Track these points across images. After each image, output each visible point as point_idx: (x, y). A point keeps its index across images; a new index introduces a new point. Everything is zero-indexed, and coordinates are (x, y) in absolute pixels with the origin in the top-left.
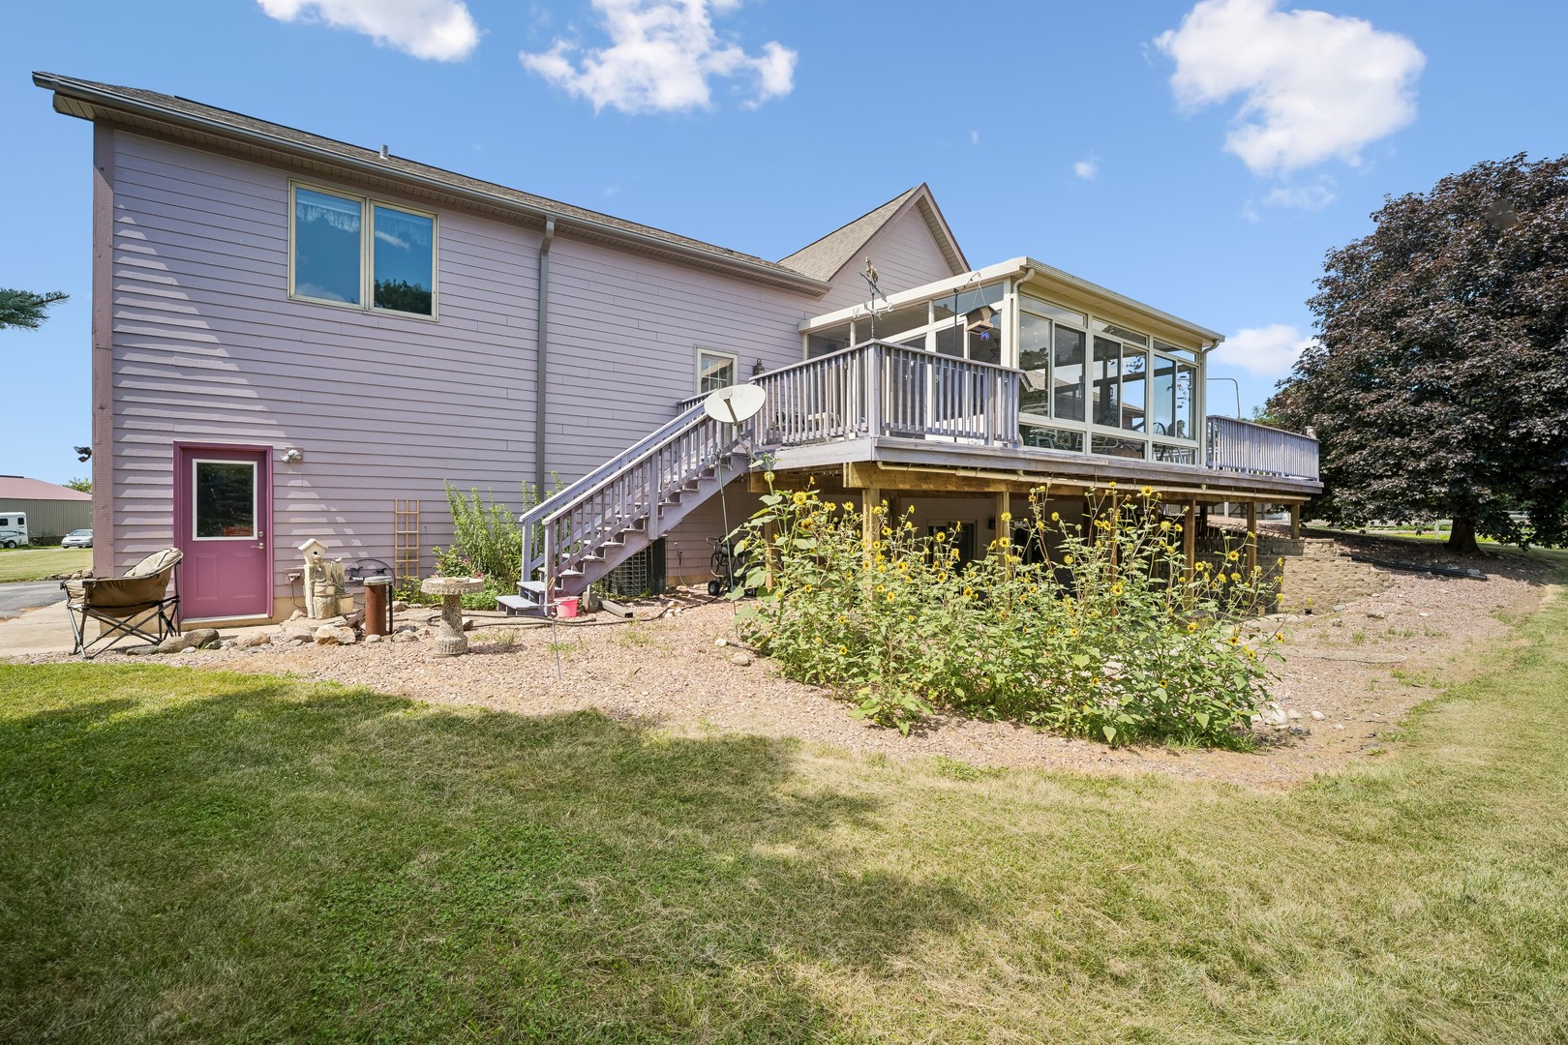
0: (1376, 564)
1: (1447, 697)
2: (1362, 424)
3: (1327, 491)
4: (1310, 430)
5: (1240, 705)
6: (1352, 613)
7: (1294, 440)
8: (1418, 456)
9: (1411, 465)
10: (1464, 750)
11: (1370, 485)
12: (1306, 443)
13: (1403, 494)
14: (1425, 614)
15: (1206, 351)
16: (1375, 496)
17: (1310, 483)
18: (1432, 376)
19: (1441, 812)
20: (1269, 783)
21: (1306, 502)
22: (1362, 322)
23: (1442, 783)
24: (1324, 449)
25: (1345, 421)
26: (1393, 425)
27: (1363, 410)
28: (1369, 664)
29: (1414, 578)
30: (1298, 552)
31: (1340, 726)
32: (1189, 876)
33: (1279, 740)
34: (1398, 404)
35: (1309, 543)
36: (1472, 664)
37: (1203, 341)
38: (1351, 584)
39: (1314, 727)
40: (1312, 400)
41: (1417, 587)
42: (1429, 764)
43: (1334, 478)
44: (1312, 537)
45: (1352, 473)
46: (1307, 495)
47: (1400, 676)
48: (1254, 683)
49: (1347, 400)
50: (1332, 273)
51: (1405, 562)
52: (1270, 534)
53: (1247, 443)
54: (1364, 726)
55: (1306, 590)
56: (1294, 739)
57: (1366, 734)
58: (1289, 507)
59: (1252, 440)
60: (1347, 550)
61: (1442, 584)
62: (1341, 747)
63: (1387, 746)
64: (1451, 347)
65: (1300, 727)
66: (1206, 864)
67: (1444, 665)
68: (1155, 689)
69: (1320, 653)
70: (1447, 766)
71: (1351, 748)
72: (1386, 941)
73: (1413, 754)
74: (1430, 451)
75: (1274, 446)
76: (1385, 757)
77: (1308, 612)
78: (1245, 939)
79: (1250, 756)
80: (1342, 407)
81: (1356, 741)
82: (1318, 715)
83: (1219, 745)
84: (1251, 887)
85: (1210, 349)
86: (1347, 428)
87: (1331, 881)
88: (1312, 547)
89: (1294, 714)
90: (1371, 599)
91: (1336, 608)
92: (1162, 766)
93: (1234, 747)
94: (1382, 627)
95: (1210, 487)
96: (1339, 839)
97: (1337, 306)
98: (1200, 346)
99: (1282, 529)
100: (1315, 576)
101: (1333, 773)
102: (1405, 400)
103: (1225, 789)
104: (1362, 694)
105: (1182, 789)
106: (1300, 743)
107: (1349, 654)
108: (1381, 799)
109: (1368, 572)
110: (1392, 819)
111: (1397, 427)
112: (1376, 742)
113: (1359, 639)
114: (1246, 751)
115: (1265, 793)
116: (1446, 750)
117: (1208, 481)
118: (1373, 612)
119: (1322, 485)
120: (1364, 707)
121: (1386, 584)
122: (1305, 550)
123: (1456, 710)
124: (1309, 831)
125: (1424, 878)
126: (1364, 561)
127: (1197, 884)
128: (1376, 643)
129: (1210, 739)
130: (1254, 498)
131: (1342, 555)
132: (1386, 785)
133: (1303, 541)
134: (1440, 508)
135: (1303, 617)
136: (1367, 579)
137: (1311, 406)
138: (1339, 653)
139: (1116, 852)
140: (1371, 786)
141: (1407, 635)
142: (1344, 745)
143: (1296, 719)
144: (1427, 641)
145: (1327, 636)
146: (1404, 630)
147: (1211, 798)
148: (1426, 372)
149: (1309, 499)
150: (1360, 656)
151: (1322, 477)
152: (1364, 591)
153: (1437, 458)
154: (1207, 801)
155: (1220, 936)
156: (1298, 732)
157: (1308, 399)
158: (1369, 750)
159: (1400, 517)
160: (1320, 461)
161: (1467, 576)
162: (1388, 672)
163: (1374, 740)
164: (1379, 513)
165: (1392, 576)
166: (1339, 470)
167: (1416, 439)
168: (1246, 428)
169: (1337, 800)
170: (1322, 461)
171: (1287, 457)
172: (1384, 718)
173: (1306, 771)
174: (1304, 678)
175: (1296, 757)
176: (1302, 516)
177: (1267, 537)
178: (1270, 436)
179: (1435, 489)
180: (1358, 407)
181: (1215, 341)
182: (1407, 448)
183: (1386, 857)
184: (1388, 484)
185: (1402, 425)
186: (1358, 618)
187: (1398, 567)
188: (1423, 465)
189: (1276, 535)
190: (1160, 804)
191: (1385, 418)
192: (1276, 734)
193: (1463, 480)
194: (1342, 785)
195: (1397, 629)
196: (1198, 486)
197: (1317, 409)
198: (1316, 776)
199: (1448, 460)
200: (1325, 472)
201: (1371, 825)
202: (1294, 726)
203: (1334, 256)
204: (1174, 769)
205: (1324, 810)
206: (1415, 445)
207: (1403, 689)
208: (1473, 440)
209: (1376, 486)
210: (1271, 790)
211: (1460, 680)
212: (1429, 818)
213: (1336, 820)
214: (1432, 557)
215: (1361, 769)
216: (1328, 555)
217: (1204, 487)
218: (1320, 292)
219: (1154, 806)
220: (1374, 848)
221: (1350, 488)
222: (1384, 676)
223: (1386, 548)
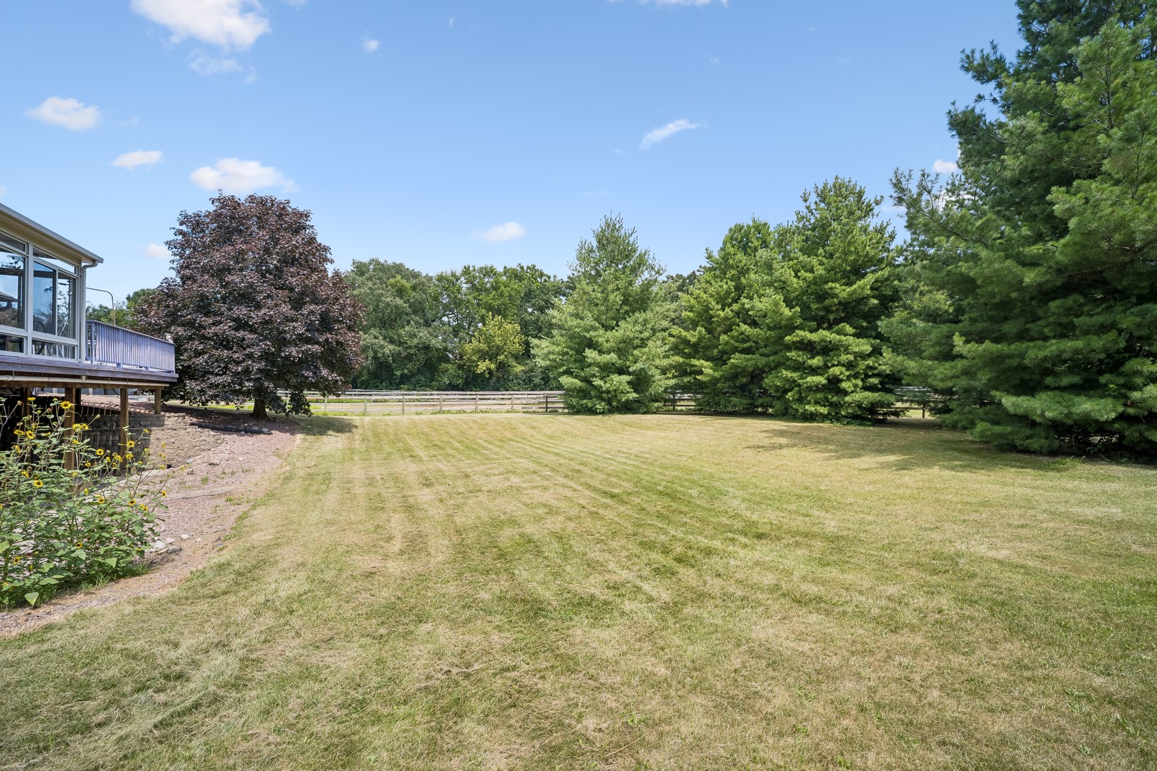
0: (213, 429)
1: (254, 507)
2: (204, 338)
3: (180, 380)
4: (168, 336)
5: (136, 545)
6: (198, 462)
7: (158, 343)
8: (238, 363)
9: (234, 368)
10: (262, 533)
11: (209, 379)
12: (166, 345)
13: (229, 385)
14: (241, 459)
15: (86, 267)
16: (212, 386)
17: (168, 375)
18: (244, 315)
19: (255, 567)
20: (164, 587)
21: (165, 387)
22: (204, 270)
23: (254, 553)
24: (178, 351)
25: (193, 334)
26: (223, 341)
27: (205, 329)
28: (212, 496)
29: (235, 436)
30: (160, 424)
31: (199, 539)
32: (128, 656)
33: (162, 560)
34: (225, 328)
35: (169, 417)
36: (265, 485)
37: (82, 259)
38: (198, 444)
39: (183, 545)
40: (170, 316)
41: (237, 442)
42: (248, 545)
43: (186, 372)
44: (170, 412)
45: (198, 370)
46: (166, 382)
47: (230, 500)
48: (147, 526)
49: (195, 320)
50: (184, 228)
51: (230, 426)
52: (138, 410)
53: (121, 344)
54: (213, 535)
55: (167, 451)
56: (173, 556)
57: (215, 540)
58: (152, 391)
59: (125, 342)
60: (194, 420)
61: (250, 438)
62: (201, 552)
63: (227, 543)
64: (254, 300)
65: (175, 547)
66: (136, 645)
67: (252, 488)
68: (74, 551)
69: (181, 496)
70: (256, 544)
71: (207, 551)
72: (236, 634)
73: (240, 543)
74: (244, 361)
75: (143, 347)
76: (227, 549)
77: (169, 467)
78: (170, 667)
79: (147, 576)
80: (191, 324)
81: (210, 546)
82: (185, 536)
83: (124, 576)
84: (167, 643)
85: (90, 266)
86: (194, 339)
87: (207, 621)
88: (171, 420)
89: (169, 540)
90: (210, 452)
91: (189, 461)
92: (84, 605)
93: (134, 574)
94: (218, 470)
95: (89, 378)
96: (208, 600)
97: (187, 252)
98: (80, 262)
99: (147, 406)
100: (173, 440)
101: (200, 567)
102: (230, 327)
103: (137, 601)
104: (210, 516)
105: (106, 612)
106: (177, 557)
107: (200, 492)
108: (227, 572)
109: (208, 435)
110: (233, 580)
111: (224, 343)
112: (220, 542)
113: (205, 481)
114: (143, 574)
115: (163, 593)
116: (255, 536)
117: (88, 374)
118: (212, 462)
119: (177, 376)
120: (212, 524)
121: (219, 442)
122: (166, 423)
123: (258, 513)
124: (192, 603)
125: (249, 600)
126: (205, 427)
127: (134, 657)
128: (215, 481)
129: (116, 575)
130: (126, 386)
131: (192, 424)
132: (229, 564)
133: (164, 416)
134: (248, 394)
135: (166, 471)
136: (207, 439)
137: (169, 319)
138: (193, 493)
139: (71, 668)
140: (221, 567)
141: (233, 473)
142: (203, 550)
143: (171, 544)
144: (243, 475)
145: (185, 482)
146: (230, 470)
147: (128, 609)
148: (241, 311)
149: (168, 385)
150: (207, 492)
151: (177, 371)
152: (206, 448)
153: (248, 365)
154: (126, 612)
155: (156, 673)
156: (174, 551)
157: (166, 315)
158: (218, 548)
159: (227, 400)
160: (176, 360)
161: (263, 433)
162: (224, 499)
163: (219, 542)
164: (214, 397)
165: (222, 436)
166: (189, 367)
167: (236, 352)
168: (120, 333)
169: (205, 580)
170: (177, 359)
171: (152, 356)
172: (223, 528)
173: (186, 572)
174: (172, 515)
175: (176, 566)
176: (162, 398)
177: (135, 413)
178: (139, 339)
179: (247, 384)
180: (201, 327)
181: (95, 261)
182: (231, 357)
183: (232, 598)
184: (219, 380)
185: (228, 342)
186: (203, 467)
187: (226, 430)
188: (240, 369)
189: (143, 411)
190: (93, 627)
191: (217, 336)
192: (160, 557)
193: (260, 378)
194: (207, 572)
195: (227, 471)
196: (79, 377)
197: (174, 322)
198: (191, 572)
199: (253, 367)
200: (180, 367)
201: (223, 586)
202: (171, 548)
203: (186, 217)
204: (95, 603)
205: (199, 589)
206: (236, 356)
207: (233, 508)
208: (266, 356)
209: (213, 380)
210: (166, 590)
211: (260, 495)
212: (250, 572)
213: (206, 591)
214: (244, 422)
215: (215, 560)
216: (182, 425)
217: (84, 378)
218: (175, 238)
219: (89, 631)
220: (227, 596)
221: (196, 380)
222: (221, 502)
223: (218, 418)
